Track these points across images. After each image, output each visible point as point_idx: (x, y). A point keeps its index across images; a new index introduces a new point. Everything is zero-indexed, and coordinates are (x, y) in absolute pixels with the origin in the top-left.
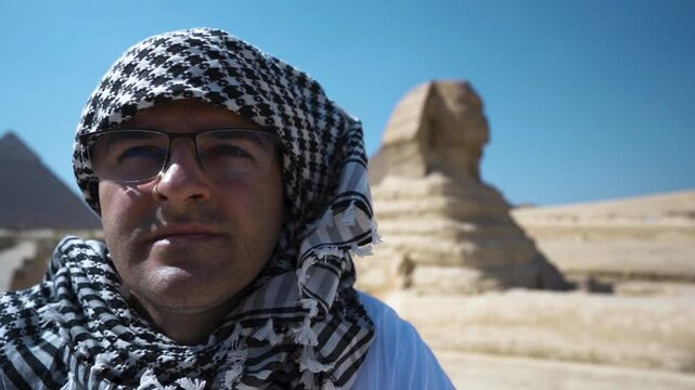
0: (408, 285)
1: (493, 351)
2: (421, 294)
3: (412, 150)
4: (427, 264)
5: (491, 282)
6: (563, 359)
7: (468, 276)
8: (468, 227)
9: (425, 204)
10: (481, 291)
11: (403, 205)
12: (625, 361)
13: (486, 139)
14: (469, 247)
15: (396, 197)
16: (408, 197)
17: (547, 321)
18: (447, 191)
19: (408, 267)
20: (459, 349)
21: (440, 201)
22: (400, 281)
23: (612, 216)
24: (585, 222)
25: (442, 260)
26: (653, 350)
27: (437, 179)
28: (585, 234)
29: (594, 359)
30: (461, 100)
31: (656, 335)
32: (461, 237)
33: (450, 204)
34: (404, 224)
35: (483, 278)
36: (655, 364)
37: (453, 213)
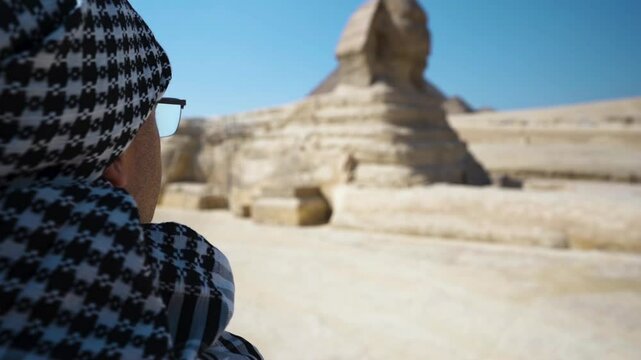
0: (351, 179)
1: (414, 233)
2: (361, 187)
3: (359, 62)
4: (368, 162)
5: (419, 178)
6: (468, 239)
7: (399, 172)
8: (404, 131)
9: (369, 110)
10: (410, 185)
11: (350, 111)
12: (515, 240)
13: (426, 52)
14: (403, 148)
15: (345, 103)
16: (355, 104)
17: (459, 210)
18: (388, 99)
19: (352, 164)
20: (388, 231)
21: (381, 108)
22: (344, 176)
23: (557, 121)
24: (531, 127)
25: (380, 159)
26: (536, 232)
27: (380, 88)
28: (528, 137)
29: (491, 239)
30: (406, 15)
31: (540, 221)
32: (397, 139)
33: (390, 112)
34: (351, 128)
35: (413, 175)
36: (535, 243)
37: (393, 119)
